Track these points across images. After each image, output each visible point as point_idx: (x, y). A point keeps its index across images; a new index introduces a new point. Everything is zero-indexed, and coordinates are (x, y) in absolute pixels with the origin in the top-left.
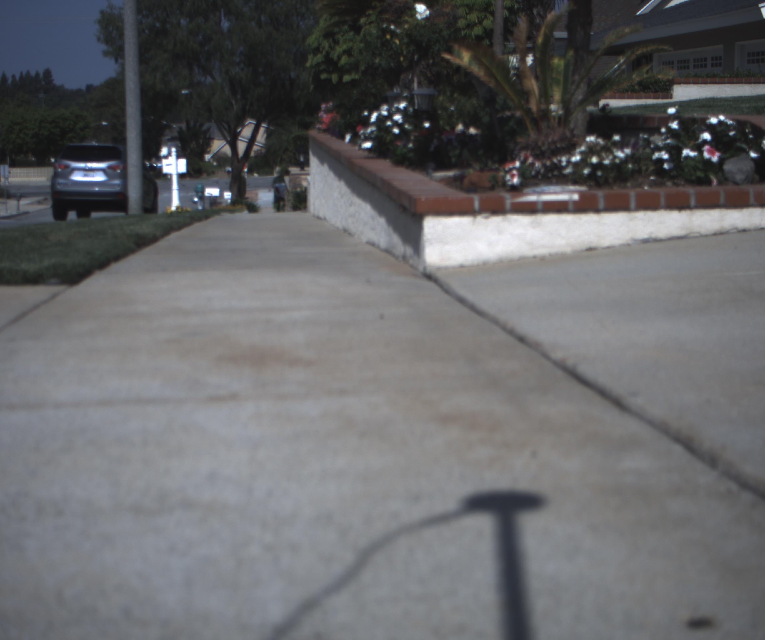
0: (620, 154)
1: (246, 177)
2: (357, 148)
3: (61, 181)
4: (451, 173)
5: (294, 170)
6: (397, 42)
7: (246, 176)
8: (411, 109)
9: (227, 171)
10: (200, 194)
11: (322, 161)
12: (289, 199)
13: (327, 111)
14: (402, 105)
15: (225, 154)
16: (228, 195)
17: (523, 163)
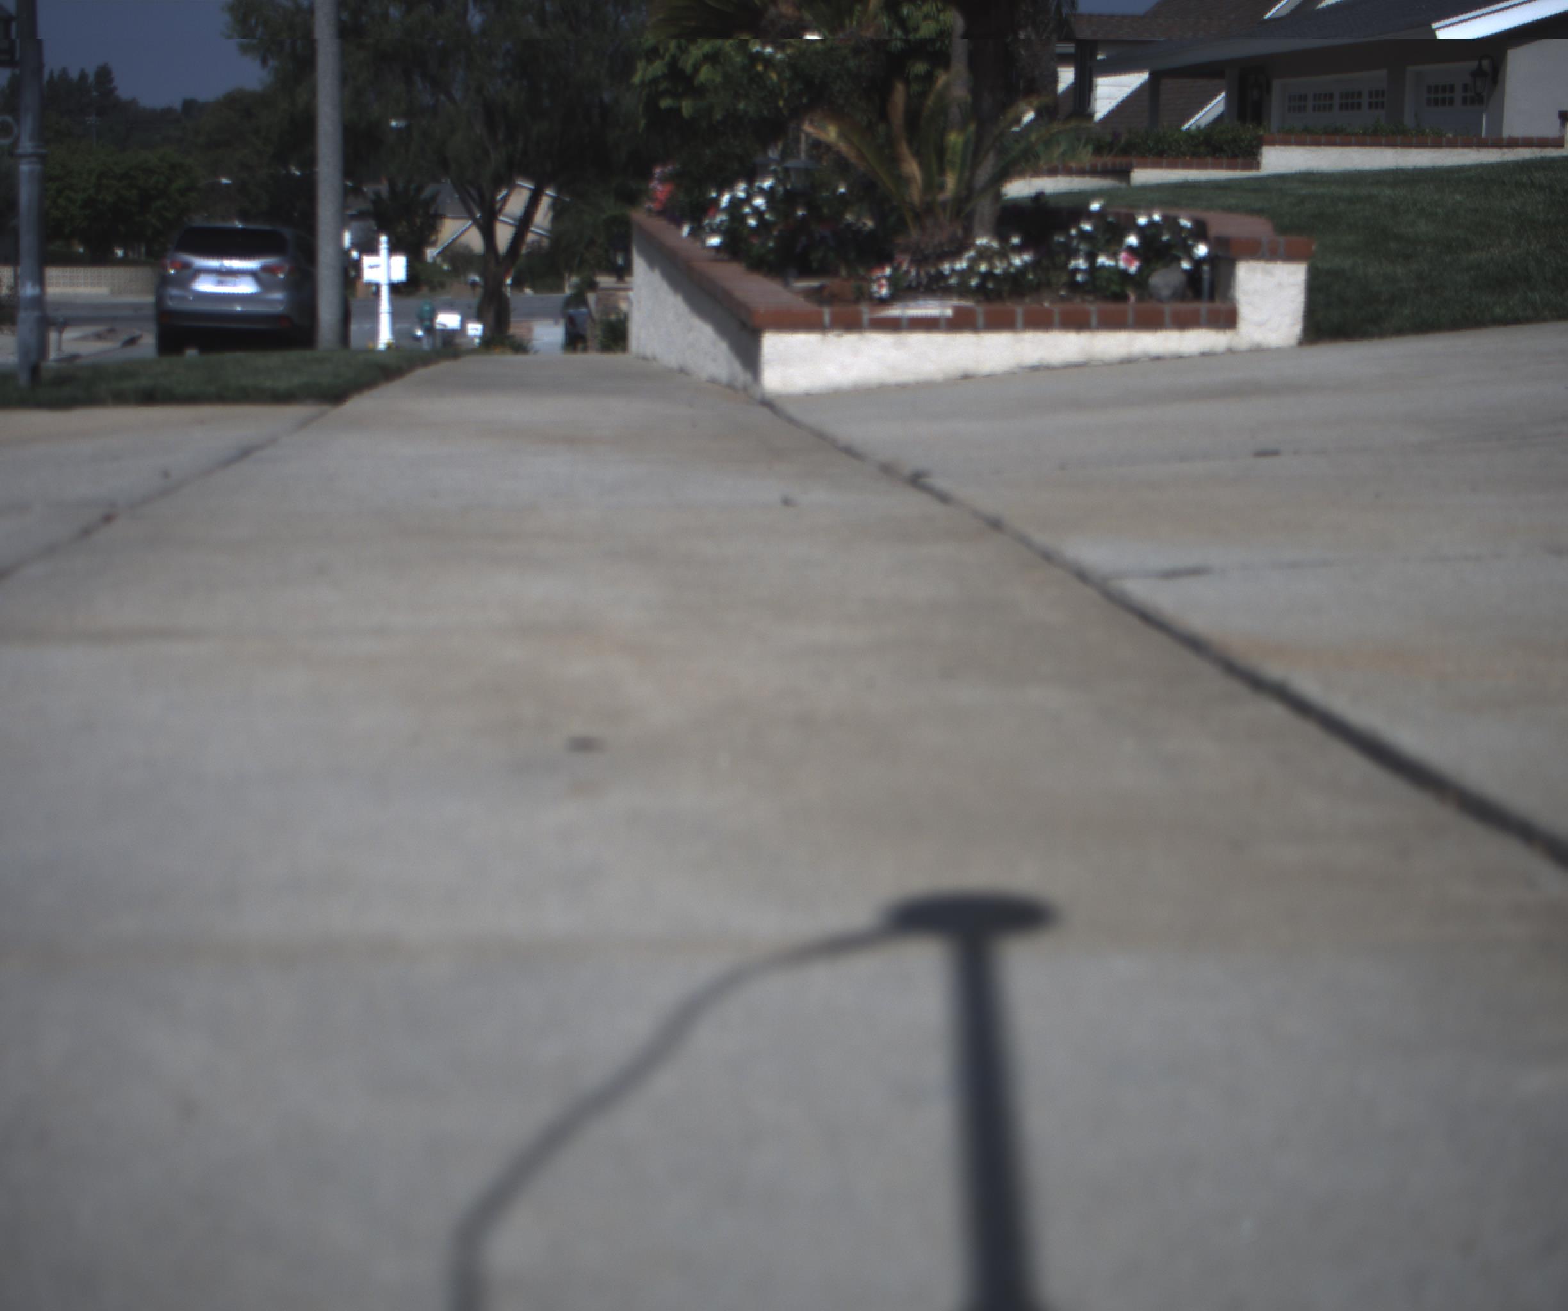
0: (1017, 261)
1: (509, 294)
2: (698, 244)
3: (174, 292)
4: (814, 283)
5: (605, 281)
6: (774, 76)
7: (508, 292)
8: (780, 189)
9: (470, 281)
10: (427, 323)
11: (652, 263)
12: (594, 333)
13: (664, 180)
14: (767, 184)
15: (467, 248)
16: (475, 329)
17: (895, 270)
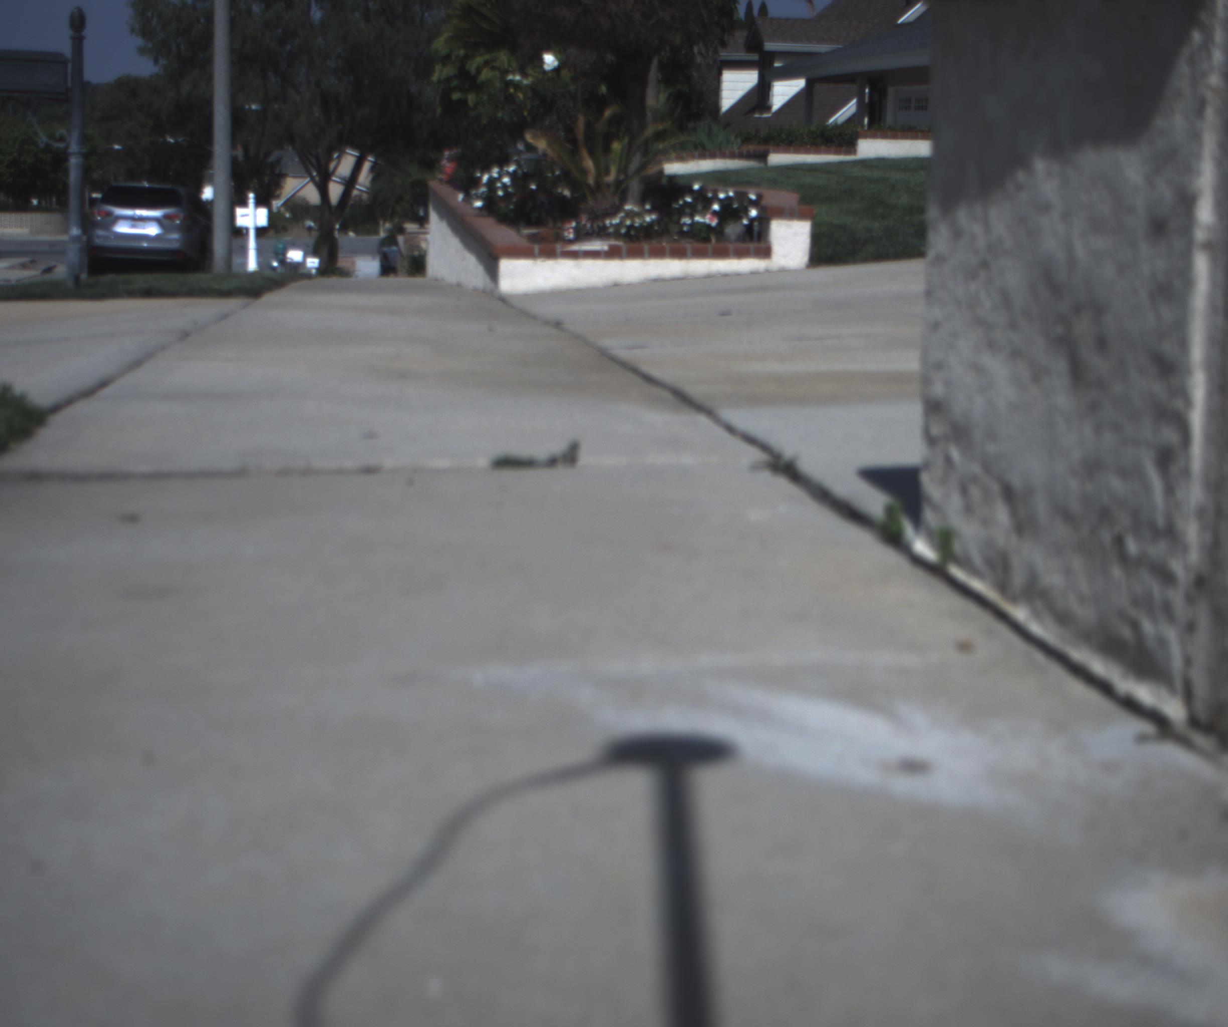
0: (648, 219)
1: (337, 237)
2: (468, 206)
3: (100, 232)
5: (411, 227)
6: (521, 96)
7: (336, 234)
8: (520, 172)
9: (307, 226)
10: (281, 257)
13: (450, 160)
14: (512, 169)
15: (306, 200)
16: (313, 262)
17: (578, 223)
